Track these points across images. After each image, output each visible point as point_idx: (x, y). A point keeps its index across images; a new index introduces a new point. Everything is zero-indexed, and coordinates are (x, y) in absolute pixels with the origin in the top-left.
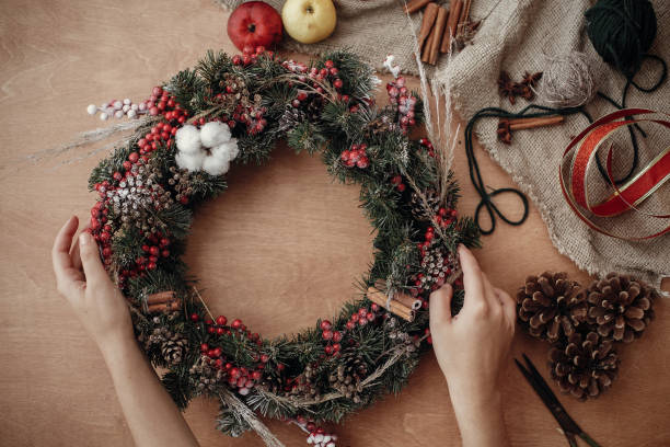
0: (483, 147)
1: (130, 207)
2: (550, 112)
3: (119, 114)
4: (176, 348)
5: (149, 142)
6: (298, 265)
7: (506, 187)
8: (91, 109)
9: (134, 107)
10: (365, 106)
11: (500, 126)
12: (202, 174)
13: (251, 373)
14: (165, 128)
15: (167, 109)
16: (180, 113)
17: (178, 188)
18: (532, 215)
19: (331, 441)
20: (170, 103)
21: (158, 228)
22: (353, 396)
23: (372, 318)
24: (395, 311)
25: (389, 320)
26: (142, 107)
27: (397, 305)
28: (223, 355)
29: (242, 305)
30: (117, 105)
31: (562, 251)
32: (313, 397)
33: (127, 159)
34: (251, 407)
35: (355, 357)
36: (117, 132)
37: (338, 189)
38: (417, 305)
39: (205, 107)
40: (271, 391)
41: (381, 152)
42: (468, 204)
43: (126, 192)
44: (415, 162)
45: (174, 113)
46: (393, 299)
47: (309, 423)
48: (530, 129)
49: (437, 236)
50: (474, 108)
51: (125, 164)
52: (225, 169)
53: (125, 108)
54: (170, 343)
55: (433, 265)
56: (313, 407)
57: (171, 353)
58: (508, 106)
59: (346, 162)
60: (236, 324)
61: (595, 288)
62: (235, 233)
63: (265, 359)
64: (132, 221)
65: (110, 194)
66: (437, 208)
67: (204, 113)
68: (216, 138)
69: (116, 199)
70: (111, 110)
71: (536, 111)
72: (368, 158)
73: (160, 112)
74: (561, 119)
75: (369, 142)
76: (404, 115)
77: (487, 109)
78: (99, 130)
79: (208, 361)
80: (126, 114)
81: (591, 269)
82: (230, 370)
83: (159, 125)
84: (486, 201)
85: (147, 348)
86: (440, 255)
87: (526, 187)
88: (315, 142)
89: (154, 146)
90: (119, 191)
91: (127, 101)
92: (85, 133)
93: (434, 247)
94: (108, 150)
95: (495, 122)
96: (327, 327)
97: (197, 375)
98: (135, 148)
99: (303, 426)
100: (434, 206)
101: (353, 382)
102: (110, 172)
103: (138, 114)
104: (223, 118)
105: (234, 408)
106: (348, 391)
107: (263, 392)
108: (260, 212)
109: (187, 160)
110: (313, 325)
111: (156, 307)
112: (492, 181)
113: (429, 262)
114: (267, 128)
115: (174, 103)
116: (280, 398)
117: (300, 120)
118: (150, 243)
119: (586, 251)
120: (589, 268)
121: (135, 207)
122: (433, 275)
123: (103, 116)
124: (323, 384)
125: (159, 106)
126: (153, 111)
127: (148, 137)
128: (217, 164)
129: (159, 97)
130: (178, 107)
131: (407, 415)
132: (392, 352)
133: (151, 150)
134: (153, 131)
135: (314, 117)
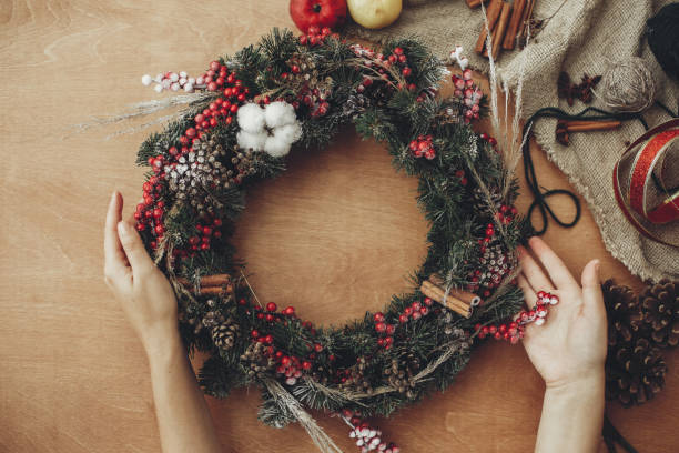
0: (540, 147)
1: (188, 184)
2: (606, 116)
3: (176, 87)
4: (228, 333)
5: (207, 118)
6: (347, 254)
7: (559, 188)
8: (146, 80)
9: (191, 81)
10: (430, 96)
11: (559, 127)
12: (263, 155)
13: (302, 362)
14: (225, 104)
15: (225, 85)
16: (241, 90)
17: (240, 168)
18: (583, 218)
19: (376, 436)
20: (230, 79)
21: (214, 208)
22: (406, 391)
23: (425, 312)
24: (451, 306)
25: (444, 316)
26: (199, 81)
27: (455, 301)
28: (275, 342)
29: (287, 293)
30: (174, 77)
31: (615, 255)
32: (365, 390)
33: (184, 134)
34: (297, 398)
35: (408, 352)
36: (172, 105)
37: (392, 180)
38: (476, 301)
39: (271, 85)
40: (320, 382)
41: (447, 144)
42: (523, 203)
43: (185, 168)
44: (482, 156)
45: (234, 91)
46: (450, 294)
47: (354, 417)
48: (587, 132)
49: (498, 233)
50: (535, 107)
51: (181, 139)
52: (286, 152)
53: (182, 81)
54: (222, 327)
55: (493, 262)
56: (364, 400)
57: (223, 339)
58: (565, 107)
59: (414, 152)
60: (289, 311)
61: (649, 293)
62: (282, 218)
63: (320, 349)
64: (188, 200)
65: (167, 169)
66: (499, 205)
67: (271, 92)
68: (281, 119)
69: (174, 175)
70: (167, 83)
71: (592, 113)
72: (435, 149)
73: (218, 87)
74: (618, 123)
75: (434, 133)
76: (469, 108)
77: (547, 109)
78: (154, 102)
79: (261, 348)
80: (182, 87)
81: (644, 275)
82: (282, 358)
83: (218, 101)
84: (539, 200)
85: (196, 332)
86: (500, 252)
87: (582, 189)
88: (386, 129)
89: (212, 122)
90: (178, 167)
91: (183, 74)
92: (141, 104)
93: (495, 243)
94: (162, 123)
95: (554, 123)
96: (382, 319)
97: (247, 363)
98: (192, 123)
99: (347, 420)
100: (496, 202)
101: (406, 377)
102: (167, 146)
103: (195, 88)
104: (289, 99)
105: (279, 398)
106: (402, 385)
107: (310, 382)
108: (310, 198)
109: (248, 139)
110: (359, 317)
111: (207, 290)
112: (546, 181)
113: (490, 259)
114: (330, 112)
115: (235, 79)
116: (330, 390)
117: (365, 105)
118: (203, 223)
119: (638, 256)
120: (642, 274)
121: (193, 184)
122: (494, 273)
123: (158, 88)
124: (376, 376)
125: (218, 81)
126: (211, 86)
127: (205, 113)
128: (278, 145)
129: (217, 71)
130: (238, 84)
131: (450, 413)
132: (445, 348)
133: (209, 126)
134: (212, 107)
135: (380, 104)
